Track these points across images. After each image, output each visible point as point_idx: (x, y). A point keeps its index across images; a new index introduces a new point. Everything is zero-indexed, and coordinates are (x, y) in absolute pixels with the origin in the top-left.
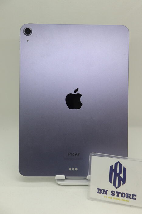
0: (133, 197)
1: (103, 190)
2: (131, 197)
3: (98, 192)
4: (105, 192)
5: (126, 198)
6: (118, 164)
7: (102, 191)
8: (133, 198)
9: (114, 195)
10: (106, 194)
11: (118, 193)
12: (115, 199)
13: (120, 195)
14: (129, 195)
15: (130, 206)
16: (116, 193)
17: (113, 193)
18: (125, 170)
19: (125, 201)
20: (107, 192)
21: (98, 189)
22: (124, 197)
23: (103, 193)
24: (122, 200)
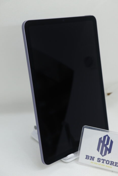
0: (116, 164)
1: (91, 156)
2: (114, 164)
3: (86, 158)
4: (92, 158)
5: (110, 164)
6: (107, 137)
7: (90, 158)
8: (115, 166)
9: (100, 161)
10: (93, 160)
11: (104, 160)
12: (100, 165)
13: (105, 162)
14: (112, 163)
15: (112, 171)
16: (102, 160)
17: (99, 160)
18: (112, 142)
19: (108, 167)
20: (94, 158)
21: (87, 156)
22: (108, 164)
23: (91, 159)
24: (106, 166)
